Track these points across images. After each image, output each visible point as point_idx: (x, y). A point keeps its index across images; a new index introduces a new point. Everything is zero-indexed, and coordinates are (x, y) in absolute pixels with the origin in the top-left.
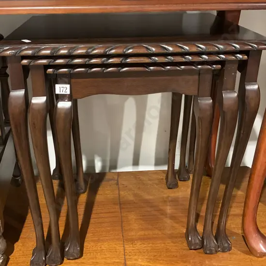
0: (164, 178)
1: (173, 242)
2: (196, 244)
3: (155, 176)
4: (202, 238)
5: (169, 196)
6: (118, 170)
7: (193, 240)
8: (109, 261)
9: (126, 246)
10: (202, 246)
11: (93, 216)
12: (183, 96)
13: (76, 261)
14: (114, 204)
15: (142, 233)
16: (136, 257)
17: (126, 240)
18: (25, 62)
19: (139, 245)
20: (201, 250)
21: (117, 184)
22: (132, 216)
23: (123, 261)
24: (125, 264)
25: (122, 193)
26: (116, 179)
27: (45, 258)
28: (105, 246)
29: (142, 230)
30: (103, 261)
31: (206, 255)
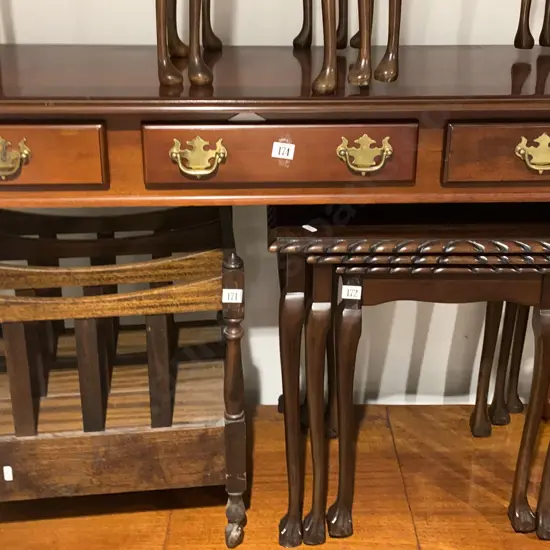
0: (468, 419)
1: (488, 520)
2: (526, 523)
3: (451, 415)
4: (537, 514)
5: (476, 450)
6: (381, 401)
7: (522, 518)
8: (393, 542)
9: (416, 523)
10: (536, 528)
11: (357, 475)
12: (505, 303)
13: (345, 540)
14: (388, 458)
15: (439, 504)
16: (434, 539)
17: (416, 514)
18: (310, 259)
19: (435, 522)
20: (534, 534)
21: (389, 425)
22: (420, 479)
23: (415, 544)
24: (419, 548)
25: (398, 441)
26: (385, 416)
27: (302, 532)
28: (384, 521)
29: (438, 500)
30: (385, 542)
31: (542, 542)
